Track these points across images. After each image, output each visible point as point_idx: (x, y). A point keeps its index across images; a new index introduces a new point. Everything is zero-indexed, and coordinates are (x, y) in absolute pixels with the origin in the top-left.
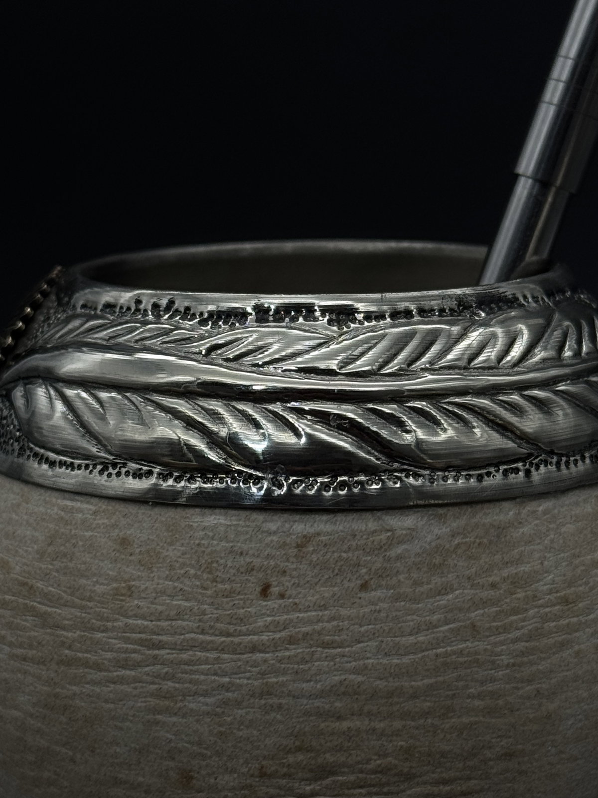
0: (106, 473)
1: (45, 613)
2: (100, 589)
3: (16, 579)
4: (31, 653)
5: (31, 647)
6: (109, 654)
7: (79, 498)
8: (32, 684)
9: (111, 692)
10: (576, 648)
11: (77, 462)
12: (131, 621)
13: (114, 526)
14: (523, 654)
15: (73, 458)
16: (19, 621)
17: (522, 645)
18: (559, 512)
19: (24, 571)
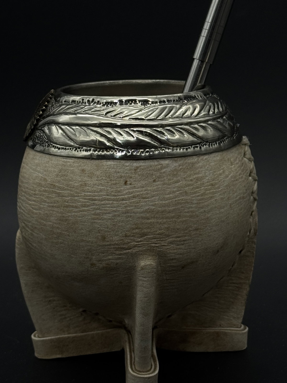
0: (77, 151)
1: (59, 192)
2: (76, 184)
3: (49, 183)
4: (55, 205)
5: (55, 203)
6: (80, 203)
7: (68, 158)
8: (55, 214)
9: (80, 214)
10: (215, 198)
11: (67, 148)
12: (86, 193)
13: (80, 166)
14: (200, 200)
15: (66, 147)
16: (51, 196)
17: (199, 198)
18: (210, 159)
19: (52, 181)
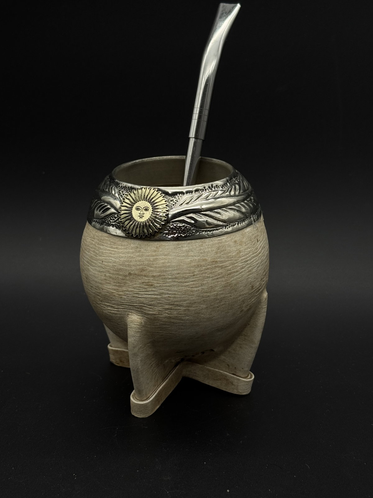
0: (226, 228)
1: (222, 265)
2: (234, 254)
3: (210, 261)
5: (219, 275)
6: (239, 267)
9: (240, 276)
12: (242, 258)
13: (232, 239)
15: (216, 228)
16: (214, 271)
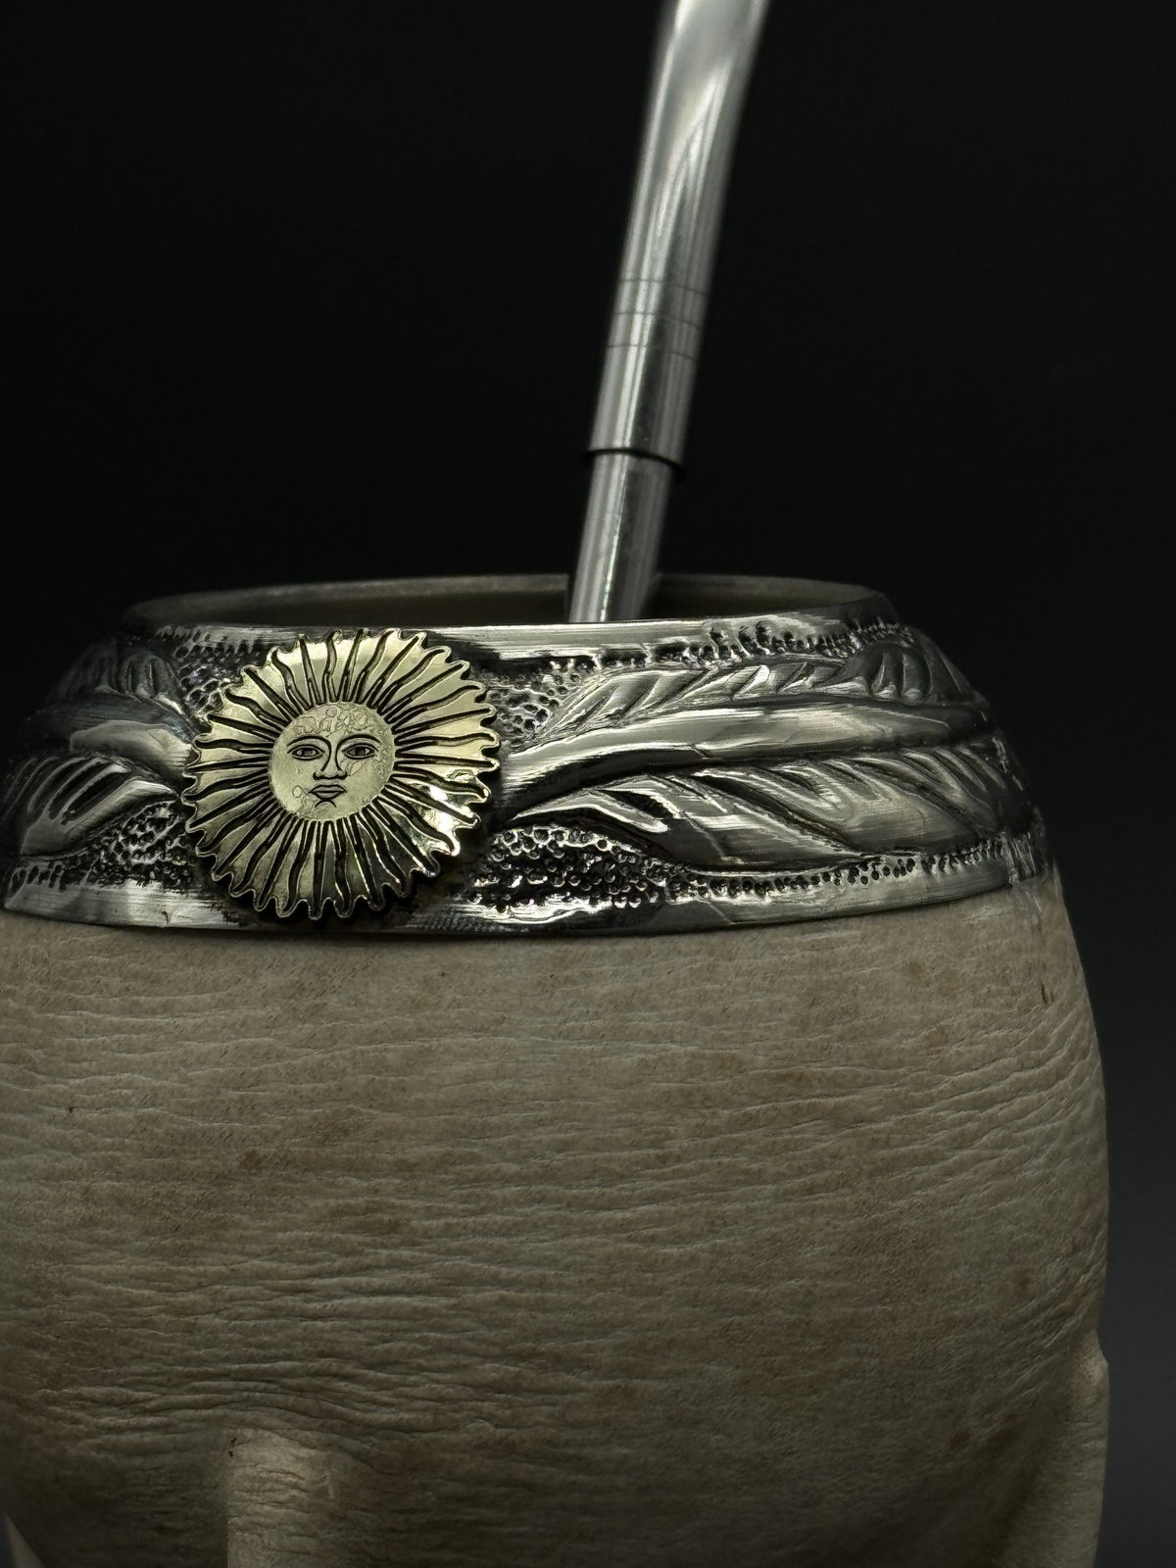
0: (857, 879)
1: (836, 1107)
3: (764, 1075)
4: (821, 1177)
5: (820, 1167)
6: (941, 1133)
7: (831, 925)
8: (828, 1224)
9: (949, 1190)
11: (807, 873)
12: (955, 1078)
15: (798, 870)
16: (786, 1137)
19: (776, 1058)
